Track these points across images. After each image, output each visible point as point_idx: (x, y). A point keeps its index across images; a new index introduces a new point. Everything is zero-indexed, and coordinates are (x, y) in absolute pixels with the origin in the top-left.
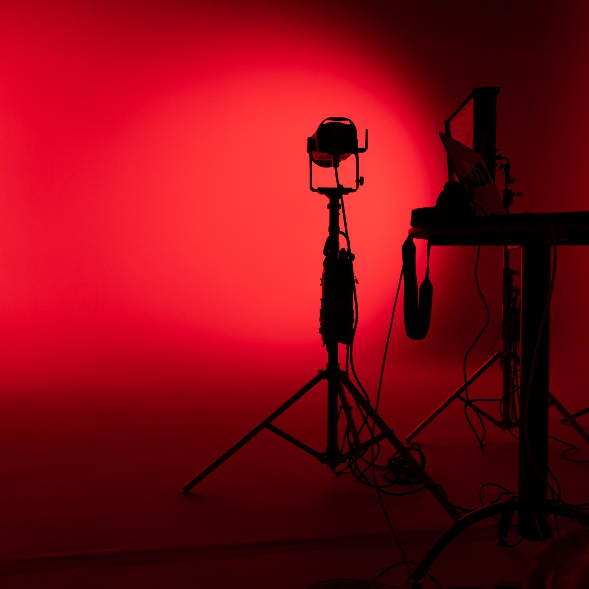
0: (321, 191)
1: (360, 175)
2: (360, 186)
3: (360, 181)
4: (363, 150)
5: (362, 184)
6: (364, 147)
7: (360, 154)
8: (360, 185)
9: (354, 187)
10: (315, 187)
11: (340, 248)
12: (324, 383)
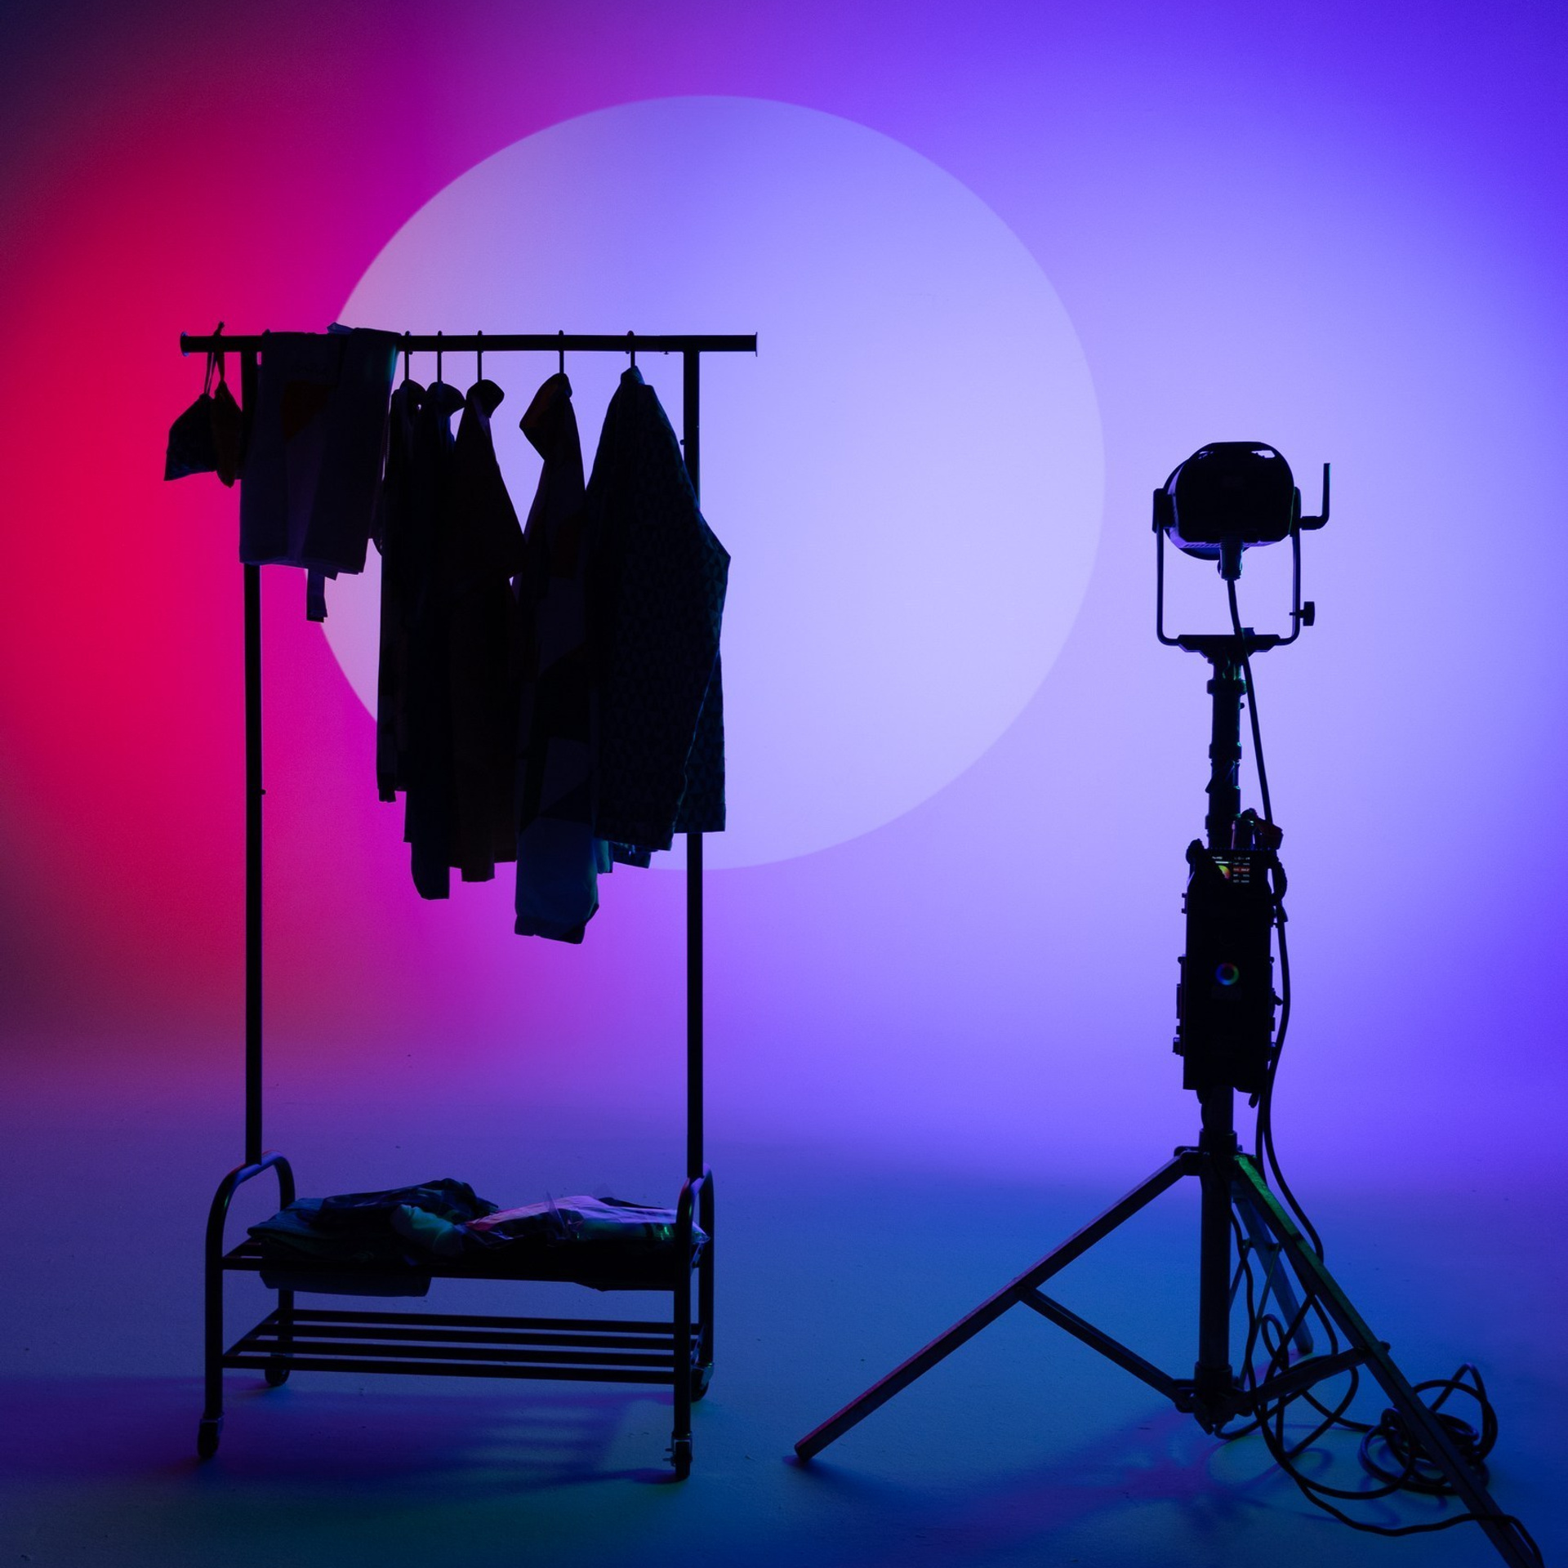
0: (1189, 643)
1: (1304, 599)
2: (1302, 628)
3: (1304, 614)
4: (1316, 523)
5: (1309, 621)
6: (1319, 513)
7: (1304, 534)
8: (1305, 624)
9: (1286, 634)
10: (1170, 633)
11: (1244, 808)
12: (1190, 1187)
